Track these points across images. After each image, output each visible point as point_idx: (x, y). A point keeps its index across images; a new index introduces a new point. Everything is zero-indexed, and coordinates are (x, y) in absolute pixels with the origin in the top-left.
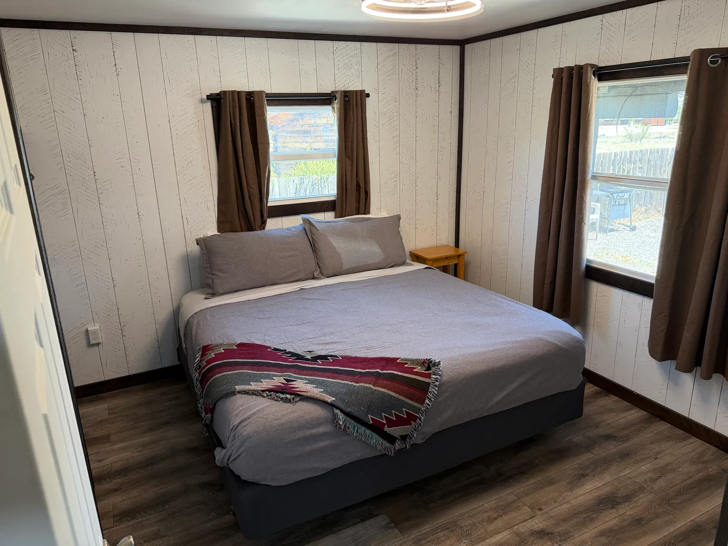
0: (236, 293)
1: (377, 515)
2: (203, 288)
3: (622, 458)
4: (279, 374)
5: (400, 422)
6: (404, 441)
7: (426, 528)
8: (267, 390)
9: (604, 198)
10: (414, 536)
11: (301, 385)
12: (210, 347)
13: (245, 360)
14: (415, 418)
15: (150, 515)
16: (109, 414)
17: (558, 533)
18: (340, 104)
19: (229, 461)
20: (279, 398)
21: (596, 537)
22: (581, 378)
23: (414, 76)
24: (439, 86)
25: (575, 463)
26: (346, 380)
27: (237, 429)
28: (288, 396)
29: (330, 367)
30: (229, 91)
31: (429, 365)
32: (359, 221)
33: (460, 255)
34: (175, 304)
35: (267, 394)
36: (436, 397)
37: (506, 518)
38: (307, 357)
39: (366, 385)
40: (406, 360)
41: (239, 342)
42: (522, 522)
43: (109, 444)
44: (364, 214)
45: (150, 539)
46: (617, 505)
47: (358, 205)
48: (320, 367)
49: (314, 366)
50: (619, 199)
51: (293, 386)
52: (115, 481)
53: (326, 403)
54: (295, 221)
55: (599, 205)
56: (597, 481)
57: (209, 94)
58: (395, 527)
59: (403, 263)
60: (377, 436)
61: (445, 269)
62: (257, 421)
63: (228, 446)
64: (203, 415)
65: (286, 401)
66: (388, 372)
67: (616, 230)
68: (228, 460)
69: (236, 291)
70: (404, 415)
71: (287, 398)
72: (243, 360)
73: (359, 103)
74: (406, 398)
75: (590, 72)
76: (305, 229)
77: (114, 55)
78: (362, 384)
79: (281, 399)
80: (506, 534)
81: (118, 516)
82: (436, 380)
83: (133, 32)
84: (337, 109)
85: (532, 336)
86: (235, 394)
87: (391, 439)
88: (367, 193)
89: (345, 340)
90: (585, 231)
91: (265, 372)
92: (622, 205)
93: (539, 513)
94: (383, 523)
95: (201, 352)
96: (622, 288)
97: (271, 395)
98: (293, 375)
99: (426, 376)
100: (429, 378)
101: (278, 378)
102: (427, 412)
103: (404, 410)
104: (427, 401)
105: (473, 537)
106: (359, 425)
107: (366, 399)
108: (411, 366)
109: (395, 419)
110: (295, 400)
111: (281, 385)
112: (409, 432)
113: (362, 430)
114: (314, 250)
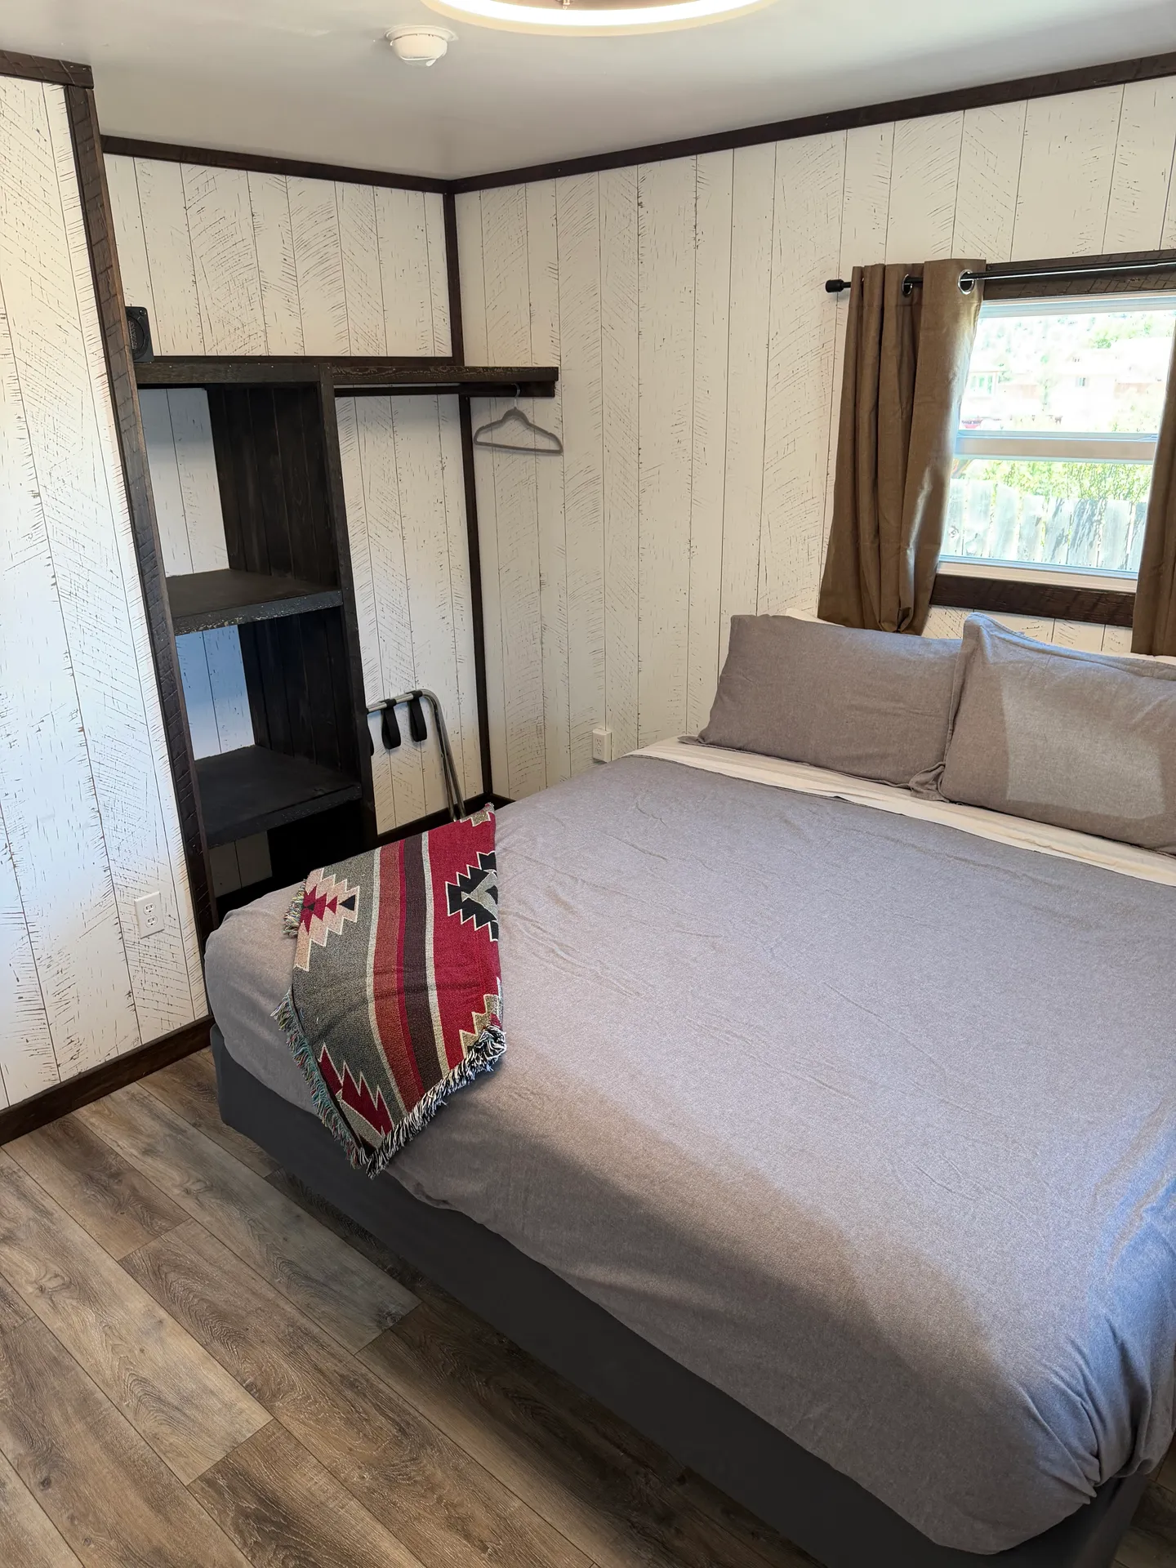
4: (378, 888)
5: (365, 1107)
6: (367, 1155)
7: (394, 1389)
10: (364, 1371)
14: (387, 1126)
39: (369, 988)
40: (491, 1005)
58: (385, 1330)
60: (328, 1097)
66: (433, 998)
70: (375, 1099)
77: (695, 205)
78: (370, 982)
83: (734, 148)
89: (588, 915)
94: (392, 1306)
99: (454, 1058)
100: (452, 1067)
101: (357, 891)
102: (410, 1135)
103: (378, 1089)
104: (416, 1109)
105: (386, 1492)
106: (308, 1048)
107: (336, 1009)
108: (475, 1022)
109: (359, 1092)
110: (292, 933)
111: (329, 900)
112: (377, 1145)
113: (311, 1062)
114: (951, 718)
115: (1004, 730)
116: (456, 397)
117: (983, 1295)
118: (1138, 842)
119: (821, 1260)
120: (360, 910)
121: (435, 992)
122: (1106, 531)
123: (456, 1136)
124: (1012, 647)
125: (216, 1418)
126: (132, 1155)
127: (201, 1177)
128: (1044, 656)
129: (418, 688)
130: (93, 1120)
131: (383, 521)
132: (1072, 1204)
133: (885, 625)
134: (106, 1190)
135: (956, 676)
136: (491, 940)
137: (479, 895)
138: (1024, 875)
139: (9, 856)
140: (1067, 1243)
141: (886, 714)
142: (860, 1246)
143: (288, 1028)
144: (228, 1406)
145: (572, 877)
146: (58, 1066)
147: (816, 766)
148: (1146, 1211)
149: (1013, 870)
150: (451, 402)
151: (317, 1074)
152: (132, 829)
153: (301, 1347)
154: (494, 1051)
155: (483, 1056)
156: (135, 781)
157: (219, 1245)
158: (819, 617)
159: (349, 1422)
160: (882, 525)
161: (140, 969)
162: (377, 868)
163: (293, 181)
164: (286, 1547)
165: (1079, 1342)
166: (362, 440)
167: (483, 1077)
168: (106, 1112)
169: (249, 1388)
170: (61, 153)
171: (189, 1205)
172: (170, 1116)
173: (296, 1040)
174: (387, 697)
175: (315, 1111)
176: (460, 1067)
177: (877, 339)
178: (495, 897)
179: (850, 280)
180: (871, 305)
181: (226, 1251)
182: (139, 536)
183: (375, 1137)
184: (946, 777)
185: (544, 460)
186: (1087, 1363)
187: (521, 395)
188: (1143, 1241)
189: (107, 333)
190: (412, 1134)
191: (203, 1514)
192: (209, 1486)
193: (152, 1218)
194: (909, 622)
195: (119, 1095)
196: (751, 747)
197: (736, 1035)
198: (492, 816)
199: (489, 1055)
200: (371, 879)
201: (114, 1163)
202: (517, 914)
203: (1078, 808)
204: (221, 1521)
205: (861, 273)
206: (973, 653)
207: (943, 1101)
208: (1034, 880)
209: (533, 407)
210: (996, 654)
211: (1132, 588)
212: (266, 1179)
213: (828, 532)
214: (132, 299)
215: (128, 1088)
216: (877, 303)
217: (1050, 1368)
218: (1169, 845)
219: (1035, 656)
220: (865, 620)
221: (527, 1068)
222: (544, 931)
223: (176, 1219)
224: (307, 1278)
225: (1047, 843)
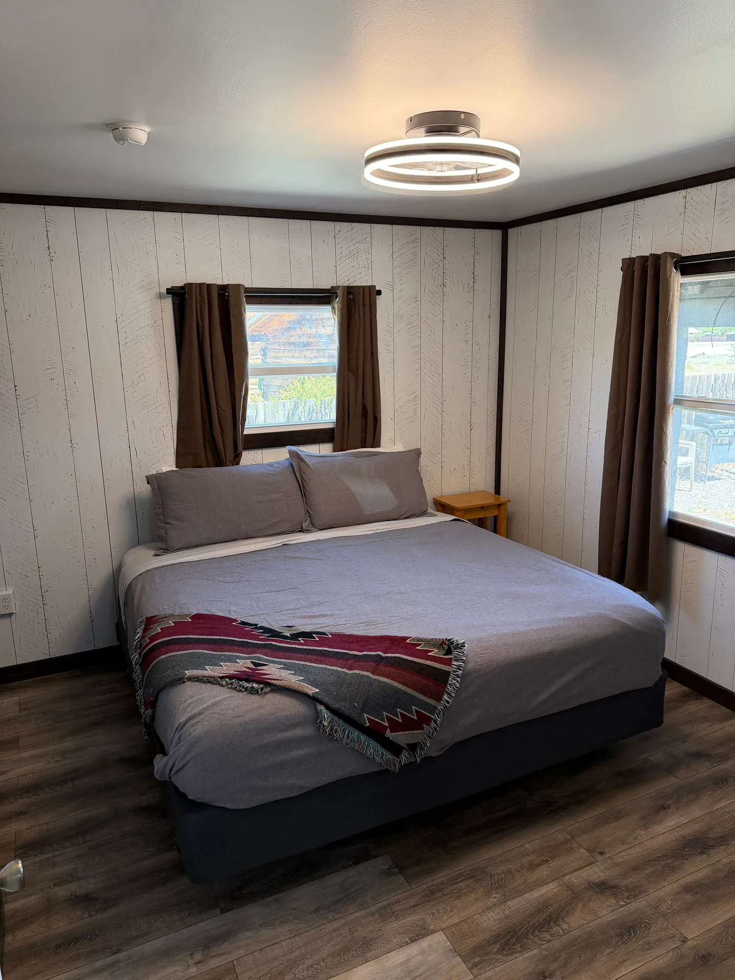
0: (197, 549)
1: (375, 857)
2: (153, 541)
3: (717, 784)
4: (244, 655)
5: (408, 725)
6: (413, 752)
7: (442, 876)
8: (227, 677)
9: (702, 435)
10: (425, 886)
11: (274, 671)
12: (155, 619)
13: (201, 637)
14: (428, 720)
15: (65, 848)
16: (20, 710)
17: (625, 886)
18: (342, 303)
19: (173, 772)
20: (243, 687)
21: (678, 893)
22: (659, 671)
23: (441, 269)
24: (474, 282)
25: (652, 790)
26: (335, 666)
27: (184, 729)
28: (255, 685)
29: (315, 648)
30: (196, 284)
31: (449, 648)
32: (365, 456)
33: (500, 504)
34: (116, 563)
35: (226, 682)
36: (458, 691)
37: (554, 864)
38: (285, 634)
39: (362, 673)
40: (418, 641)
41: (195, 612)
42: (576, 870)
43: (16, 751)
44: (373, 447)
45: (62, 882)
46: (708, 849)
47: (364, 435)
48: (301, 647)
49: (293, 646)
50: (721, 437)
51: (264, 672)
52: (20, 801)
53: (306, 695)
54: (279, 455)
55: (694, 444)
56: (682, 816)
57: (170, 287)
58: (400, 873)
59: (423, 513)
60: (375, 744)
61: (481, 523)
62: (212, 718)
63: (171, 752)
64: (142, 711)
65: (253, 691)
66: (393, 655)
67: (717, 479)
68: (171, 770)
69: (197, 546)
70: (413, 715)
71: (253, 687)
72: (197, 637)
73: (367, 302)
74: (417, 691)
75: (670, 263)
76: (292, 465)
77: (47, 235)
78: (357, 672)
79: (245, 689)
80: (553, 887)
81: (21, 849)
82: (459, 668)
83: (74, 207)
84: (338, 309)
85: (592, 612)
86: (184, 682)
87: (395, 749)
88: (377, 420)
89: (338, 612)
90: (666, 474)
91: (226, 653)
92: (726, 444)
93: (599, 858)
94: (383, 867)
95: (143, 626)
96: (717, 551)
97: (232, 684)
98: (265, 657)
100: (450, 665)
101: (243, 661)
102: (445, 712)
103: (413, 708)
104: (445, 697)
105: (507, 890)
106: (350, 727)
107: (361, 691)
108: (425, 649)
109: (400, 721)
112: (420, 739)
121: (388, 655)
125: (429, 959)
137: (289, 631)
141: (276, 500)
144: (423, 952)
153: (393, 912)
157: (276, 946)
159: (458, 898)
164: (527, 934)
169: (413, 940)
176: (456, 661)
181: (284, 943)
183: (419, 735)
191: (496, 970)
192: (478, 966)
204: (503, 962)
224: (336, 903)
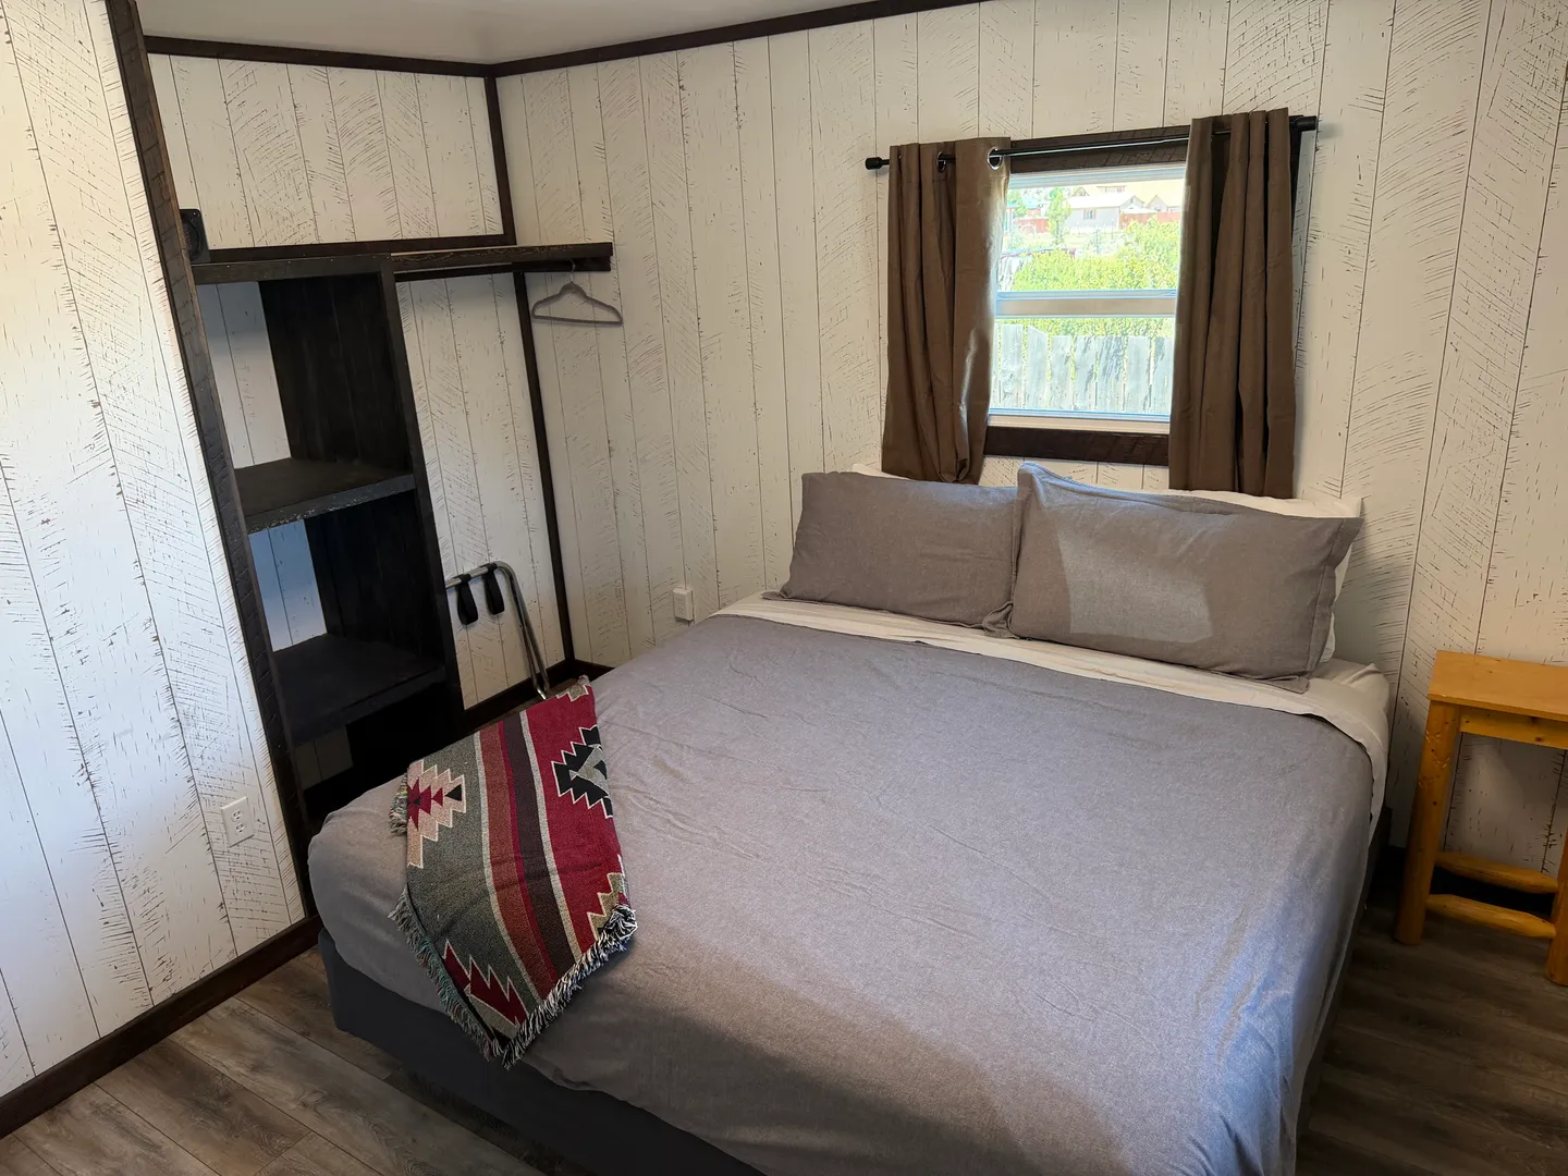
11: (444, 811)
14: (521, 1015)
26: (494, 849)
38: (575, 773)
51: (434, 805)
60: (456, 993)
66: (556, 882)
69: (822, 601)
70: (506, 990)
77: (735, 88)
83: (769, 35)
91: (479, 761)
99: (586, 941)
100: (584, 951)
101: (462, 780)
102: (546, 1023)
103: (509, 979)
104: (550, 996)
106: (431, 945)
107: (458, 904)
108: (601, 903)
109: (489, 985)
110: (401, 831)
111: (434, 792)
112: (512, 1035)
113: (434, 959)
114: (1014, 560)
115: (1063, 570)
116: (510, 275)
117: (1111, 1109)
118: (1194, 663)
119: (961, 1095)
120: (467, 800)
121: (557, 877)
122: (1130, 364)
123: (594, 1018)
124: (1064, 492)
126: (239, 1074)
127: (317, 1088)
128: (1092, 498)
129: (492, 560)
130: (192, 1042)
131: (446, 399)
132: (1178, 1013)
133: (946, 476)
134: (215, 1114)
135: (1015, 521)
136: (607, 817)
137: (587, 772)
138: (1096, 703)
139: (86, 776)
140: (1178, 1050)
141: (955, 560)
142: (996, 1077)
143: (407, 927)
145: (677, 744)
146: (150, 990)
147: (894, 613)
148: (1243, 1011)
149: (1085, 699)
150: (507, 280)
151: (442, 971)
152: (214, 735)
154: (626, 931)
155: (615, 937)
156: (215, 685)
157: (345, 1156)
158: (883, 470)
160: (935, 383)
161: (231, 879)
162: (479, 754)
163: (334, 72)
165: (1199, 1140)
166: (419, 322)
167: (616, 957)
168: (205, 1031)
170: (106, 63)
171: (308, 1118)
172: (275, 1027)
173: (417, 939)
174: (461, 573)
175: (441, 1008)
176: (593, 950)
177: (917, 212)
178: (604, 772)
179: (888, 158)
180: (909, 182)
181: (353, 1161)
182: (206, 438)
183: (510, 1027)
184: (1015, 616)
185: (604, 331)
186: (1208, 1158)
187: (577, 270)
188: (1244, 1039)
189: (163, 238)
190: (549, 1022)
193: (270, 1138)
194: (967, 472)
195: (218, 1012)
196: (831, 599)
197: (856, 887)
198: (589, 689)
199: (622, 935)
200: (475, 765)
201: (221, 1084)
202: (628, 788)
203: (1136, 636)
205: (898, 151)
206: (1028, 498)
207: (1051, 928)
208: (1104, 707)
209: (590, 281)
210: (1048, 499)
211: (1166, 430)
212: (387, 1080)
213: (884, 392)
214: (186, 201)
215: (226, 1003)
216: (914, 179)
217: (1177, 1169)
218: (1222, 664)
219: (1084, 498)
220: (928, 473)
221: (659, 943)
222: (658, 802)
223: (296, 1134)
225: (1112, 671)
